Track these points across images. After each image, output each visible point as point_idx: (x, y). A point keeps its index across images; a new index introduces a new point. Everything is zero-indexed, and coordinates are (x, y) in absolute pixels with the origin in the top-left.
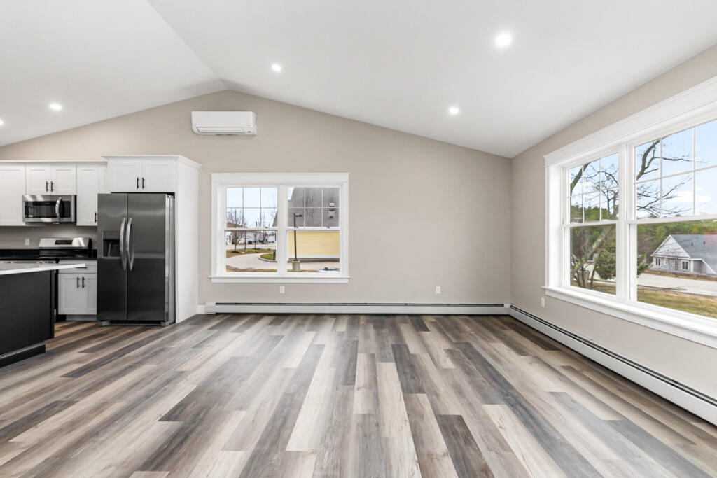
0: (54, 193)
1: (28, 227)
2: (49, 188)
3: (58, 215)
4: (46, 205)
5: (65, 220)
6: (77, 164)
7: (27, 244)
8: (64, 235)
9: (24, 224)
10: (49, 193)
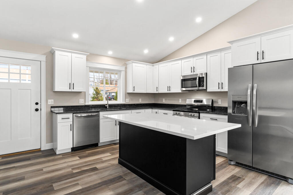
0: (195, 73)
1: (182, 93)
2: (193, 71)
3: (198, 85)
4: (191, 80)
5: (201, 88)
6: (207, 53)
7: (180, 102)
8: (199, 97)
9: (180, 92)
10: (192, 74)
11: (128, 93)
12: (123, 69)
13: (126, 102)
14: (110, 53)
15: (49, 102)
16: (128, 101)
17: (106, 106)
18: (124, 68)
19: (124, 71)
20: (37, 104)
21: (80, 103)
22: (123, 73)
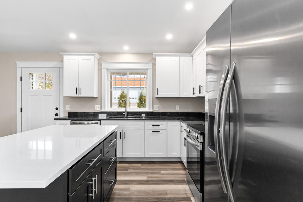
11: (156, 97)
12: (150, 66)
13: (154, 109)
14: (126, 48)
15: (66, 107)
16: (157, 109)
17: (123, 113)
18: (152, 64)
19: (151, 68)
20: (57, 109)
21: (96, 109)
22: (150, 72)
